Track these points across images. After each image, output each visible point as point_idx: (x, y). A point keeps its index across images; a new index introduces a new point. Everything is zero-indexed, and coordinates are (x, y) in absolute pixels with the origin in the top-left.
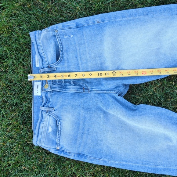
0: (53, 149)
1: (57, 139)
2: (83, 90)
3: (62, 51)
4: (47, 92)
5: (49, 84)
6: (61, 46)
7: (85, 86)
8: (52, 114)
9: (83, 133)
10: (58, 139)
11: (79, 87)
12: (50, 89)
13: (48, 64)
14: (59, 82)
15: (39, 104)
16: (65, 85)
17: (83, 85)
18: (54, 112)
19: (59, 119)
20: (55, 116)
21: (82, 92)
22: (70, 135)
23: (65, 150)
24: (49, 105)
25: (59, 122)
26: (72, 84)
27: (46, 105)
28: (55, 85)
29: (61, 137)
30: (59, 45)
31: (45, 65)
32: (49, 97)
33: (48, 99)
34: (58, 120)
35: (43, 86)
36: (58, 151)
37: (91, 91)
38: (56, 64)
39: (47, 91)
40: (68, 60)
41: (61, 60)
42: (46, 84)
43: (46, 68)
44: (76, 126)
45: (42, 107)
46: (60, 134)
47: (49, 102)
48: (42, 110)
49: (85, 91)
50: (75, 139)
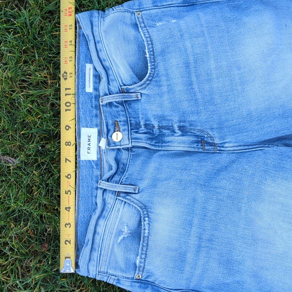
0: (128, 278)
1: (139, 257)
2: (202, 145)
3: (153, 52)
4: (119, 149)
5: (124, 130)
6: (150, 42)
7: (206, 136)
8: (133, 200)
9: (199, 247)
10: (141, 258)
11: (192, 139)
12: (127, 142)
13: (121, 84)
14: (145, 127)
15: (92, 180)
16: (159, 135)
17: (203, 134)
18: (137, 196)
19: (147, 211)
20: (141, 205)
21: (200, 150)
22: (169, 249)
23: (156, 283)
24: (124, 179)
25: (147, 219)
26: (177, 131)
27: (116, 178)
28: (137, 132)
29: (148, 253)
30: (144, 39)
31: (114, 87)
32: (125, 161)
33: (121, 166)
34: (145, 212)
35: (110, 135)
36: (139, 282)
37: (222, 149)
38: (141, 85)
39: (119, 147)
40: (167, 73)
41: (153, 75)
42: (115, 132)
43: (117, 93)
44: (184, 229)
45: (104, 182)
46: (147, 246)
47: (123, 173)
48: (105, 189)
49: (206, 148)
50: (181, 258)
